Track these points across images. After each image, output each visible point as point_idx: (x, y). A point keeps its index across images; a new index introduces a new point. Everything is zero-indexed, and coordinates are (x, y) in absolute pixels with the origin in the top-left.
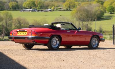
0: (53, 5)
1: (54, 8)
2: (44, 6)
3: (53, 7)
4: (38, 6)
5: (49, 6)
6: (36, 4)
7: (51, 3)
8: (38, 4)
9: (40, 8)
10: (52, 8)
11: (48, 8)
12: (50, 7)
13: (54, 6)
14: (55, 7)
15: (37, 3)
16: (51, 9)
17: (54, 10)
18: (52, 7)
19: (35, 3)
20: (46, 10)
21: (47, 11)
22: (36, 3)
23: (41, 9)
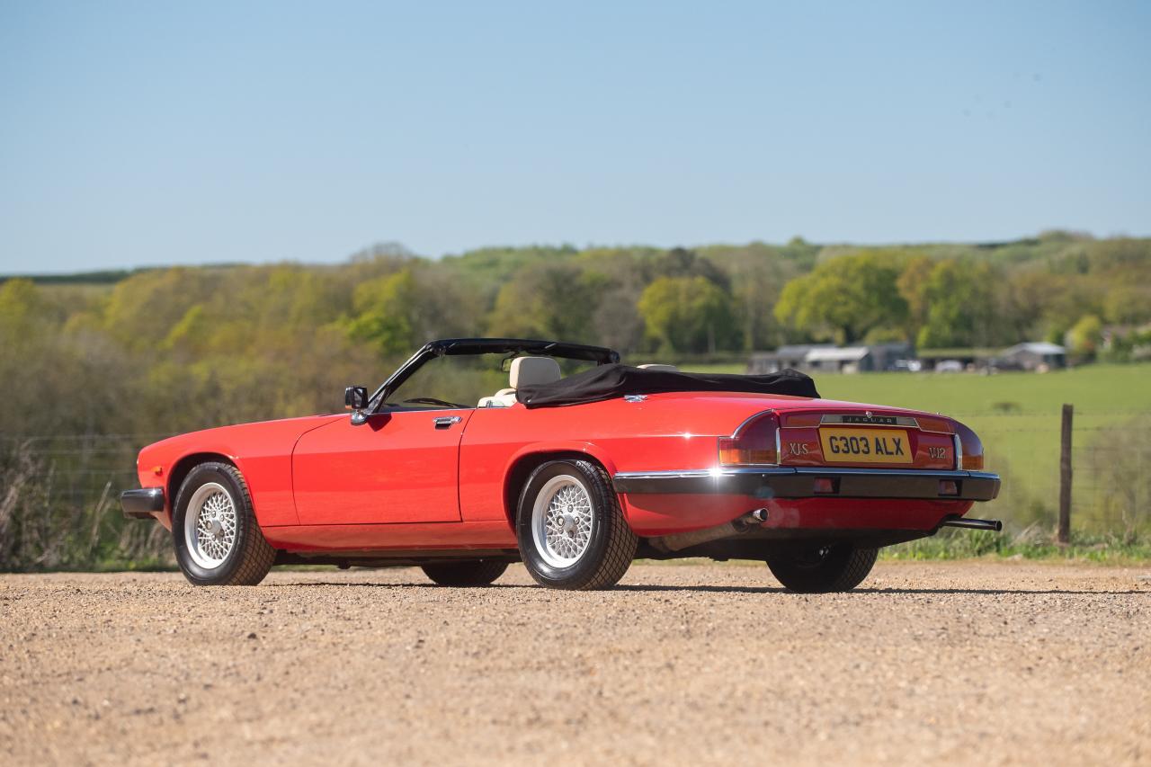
0: (1084, 305)
1: (1095, 337)
2: (990, 318)
3: (1088, 323)
4: (935, 312)
5: (1049, 314)
6: (905, 294)
7: (1061, 282)
8: (931, 295)
9: (946, 332)
10: (1076, 338)
11: (1028, 333)
12: (1050, 325)
13: (1098, 312)
14: (1105, 322)
15: (921, 288)
16: (1059, 340)
17: (1089, 357)
18: (1073, 322)
19: (901, 283)
20: (1009, 354)
21: (1016, 367)
22: (911, 288)
23: (958, 344)
